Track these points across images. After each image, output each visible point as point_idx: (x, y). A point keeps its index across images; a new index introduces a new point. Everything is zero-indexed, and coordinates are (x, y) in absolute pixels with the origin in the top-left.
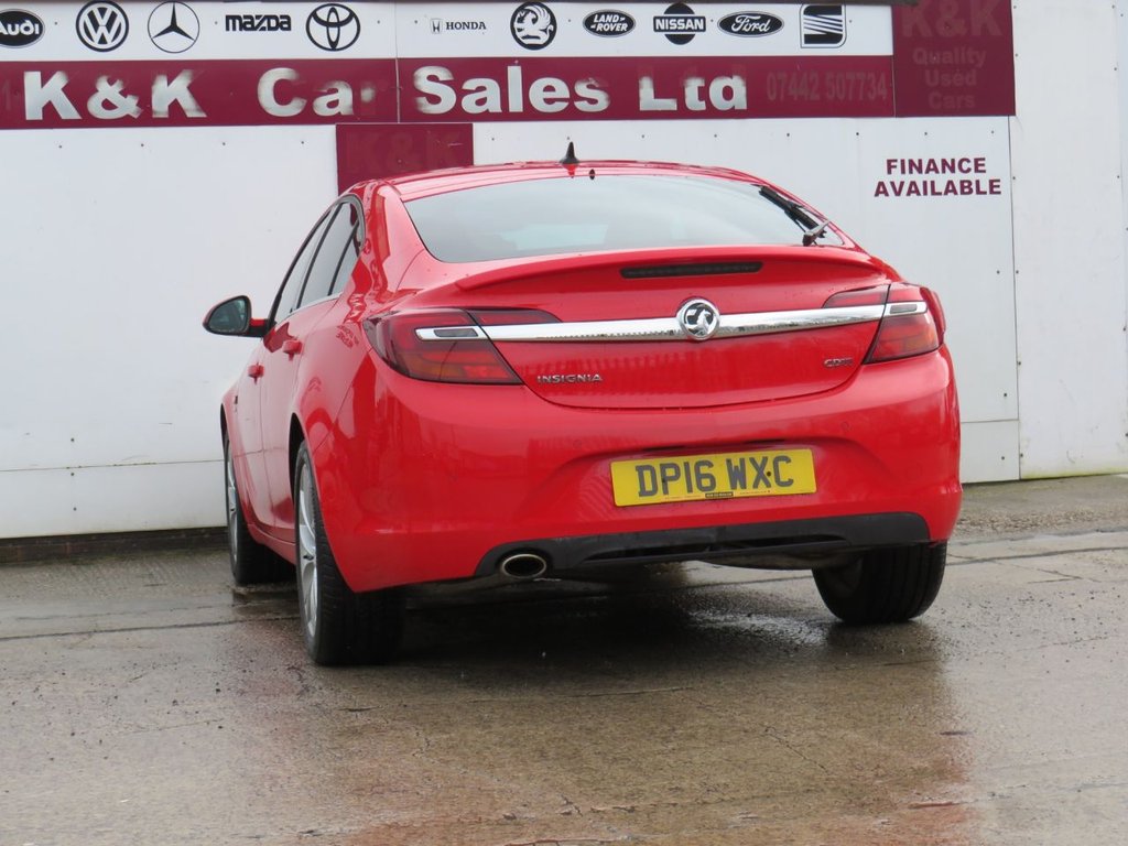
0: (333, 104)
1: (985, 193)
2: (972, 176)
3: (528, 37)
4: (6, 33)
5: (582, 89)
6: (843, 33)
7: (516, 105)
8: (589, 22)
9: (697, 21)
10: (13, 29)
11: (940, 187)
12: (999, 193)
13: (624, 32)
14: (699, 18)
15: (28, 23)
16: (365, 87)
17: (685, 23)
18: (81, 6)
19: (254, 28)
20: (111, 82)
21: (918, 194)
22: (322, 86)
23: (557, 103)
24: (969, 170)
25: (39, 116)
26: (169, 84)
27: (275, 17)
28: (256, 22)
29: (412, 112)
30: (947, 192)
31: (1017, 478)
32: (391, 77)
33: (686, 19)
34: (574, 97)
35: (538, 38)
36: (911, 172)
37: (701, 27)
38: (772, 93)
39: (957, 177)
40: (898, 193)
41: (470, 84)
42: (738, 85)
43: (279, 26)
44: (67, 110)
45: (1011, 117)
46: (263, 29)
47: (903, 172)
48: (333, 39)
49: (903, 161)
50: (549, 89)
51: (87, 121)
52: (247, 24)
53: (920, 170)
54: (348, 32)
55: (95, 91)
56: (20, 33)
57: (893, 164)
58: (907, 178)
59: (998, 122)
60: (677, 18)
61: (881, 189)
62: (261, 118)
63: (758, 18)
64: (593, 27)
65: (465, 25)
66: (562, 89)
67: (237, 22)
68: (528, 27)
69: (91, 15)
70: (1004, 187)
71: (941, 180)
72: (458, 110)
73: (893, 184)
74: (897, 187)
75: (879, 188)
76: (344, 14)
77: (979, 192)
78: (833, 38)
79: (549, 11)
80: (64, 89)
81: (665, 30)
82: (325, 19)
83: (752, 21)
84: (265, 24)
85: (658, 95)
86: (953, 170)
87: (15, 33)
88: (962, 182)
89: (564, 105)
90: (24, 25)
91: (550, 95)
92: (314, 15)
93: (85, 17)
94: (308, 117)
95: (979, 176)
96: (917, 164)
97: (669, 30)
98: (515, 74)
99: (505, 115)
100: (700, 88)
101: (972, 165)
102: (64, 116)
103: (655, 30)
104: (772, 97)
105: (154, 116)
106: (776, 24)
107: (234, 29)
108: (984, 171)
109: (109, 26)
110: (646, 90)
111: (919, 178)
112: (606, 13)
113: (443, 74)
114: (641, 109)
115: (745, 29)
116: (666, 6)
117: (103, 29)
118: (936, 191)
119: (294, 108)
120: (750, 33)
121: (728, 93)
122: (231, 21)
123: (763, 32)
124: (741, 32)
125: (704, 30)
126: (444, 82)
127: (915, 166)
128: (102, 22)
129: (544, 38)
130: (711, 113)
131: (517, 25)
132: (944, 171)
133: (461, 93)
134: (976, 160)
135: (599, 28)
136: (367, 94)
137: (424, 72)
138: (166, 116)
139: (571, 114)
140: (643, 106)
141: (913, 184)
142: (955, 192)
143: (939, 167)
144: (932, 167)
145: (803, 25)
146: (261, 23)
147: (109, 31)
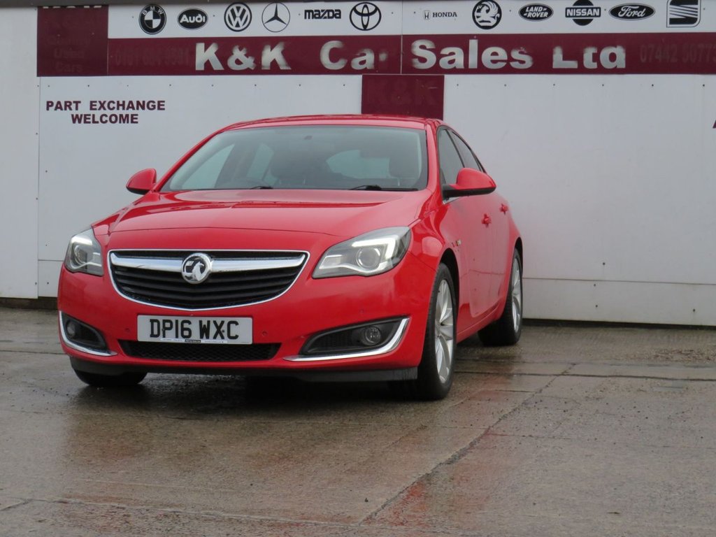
0: (363, 63)
3: (483, 21)
4: (188, 21)
5: (515, 54)
6: (698, 17)
8: (523, 12)
9: (595, 10)
10: (192, 19)
13: (545, 18)
14: (597, 8)
15: (200, 16)
16: (381, 52)
17: (587, 11)
18: (227, 6)
19: (320, 18)
20: (240, 49)
22: (357, 52)
23: (499, 63)
25: (202, 68)
26: (271, 49)
27: (332, 11)
28: (322, 14)
29: (409, 68)
32: (397, 46)
33: (587, 9)
34: (510, 59)
35: (489, 22)
37: (598, 14)
38: (643, 58)
41: (446, 51)
42: (620, 52)
43: (334, 16)
44: (217, 65)
46: (325, 18)
48: (365, 23)
50: (495, 54)
51: (227, 71)
52: (317, 15)
55: (233, 54)
56: (195, 22)
60: (582, 8)
62: (322, 70)
63: (638, 7)
64: (525, 15)
65: (444, 14)
66: (502, 54)
67: (311, 14)
68: (483, 15)
69: (232, 11)
72: (437, 66)
76: (372, 9)
78: (691, 21)
79: (497, 5)
80: (216, 53)
81: (573, 16)
82: (361, 12)
84: (326, 15)
85: (565, 58)
89: (504, 64)
90: (197, 17)
91: (495, 58)
92: (354, 9)
93: (229, 12)
94: (348, 70)
97: (576, 16)
98: (473, 44)
99: (466, 70)
100: (594, 54)
102: (215, 68)
103: (566, 16)
104: (643, 60)
105: (263, 69)
107: (309, 18)
109: (241, 17)
110: (558, 55)
113: (429, 44)
114: (554, 67)
115: (627, 15)
117: (238, 19)
119: (340, 65)
120: (631, 18)
121: (613, 57)
122: (307, 14)
123: (640, 17)
124: (625, 17)
125: (600, 16)
126: (429, 50)
128: (238, 14)
129: (494, 22)
130: (601, 70)
131: (476, 14)
133: (439, 56)
135: (529, 15)
136: (383, 57)
137: (418, 43)
138: (268, 68)
139: (508, 70)
140: (555, 65)
145: (669, 12)
146: (324, 14)
147: (241, 20)
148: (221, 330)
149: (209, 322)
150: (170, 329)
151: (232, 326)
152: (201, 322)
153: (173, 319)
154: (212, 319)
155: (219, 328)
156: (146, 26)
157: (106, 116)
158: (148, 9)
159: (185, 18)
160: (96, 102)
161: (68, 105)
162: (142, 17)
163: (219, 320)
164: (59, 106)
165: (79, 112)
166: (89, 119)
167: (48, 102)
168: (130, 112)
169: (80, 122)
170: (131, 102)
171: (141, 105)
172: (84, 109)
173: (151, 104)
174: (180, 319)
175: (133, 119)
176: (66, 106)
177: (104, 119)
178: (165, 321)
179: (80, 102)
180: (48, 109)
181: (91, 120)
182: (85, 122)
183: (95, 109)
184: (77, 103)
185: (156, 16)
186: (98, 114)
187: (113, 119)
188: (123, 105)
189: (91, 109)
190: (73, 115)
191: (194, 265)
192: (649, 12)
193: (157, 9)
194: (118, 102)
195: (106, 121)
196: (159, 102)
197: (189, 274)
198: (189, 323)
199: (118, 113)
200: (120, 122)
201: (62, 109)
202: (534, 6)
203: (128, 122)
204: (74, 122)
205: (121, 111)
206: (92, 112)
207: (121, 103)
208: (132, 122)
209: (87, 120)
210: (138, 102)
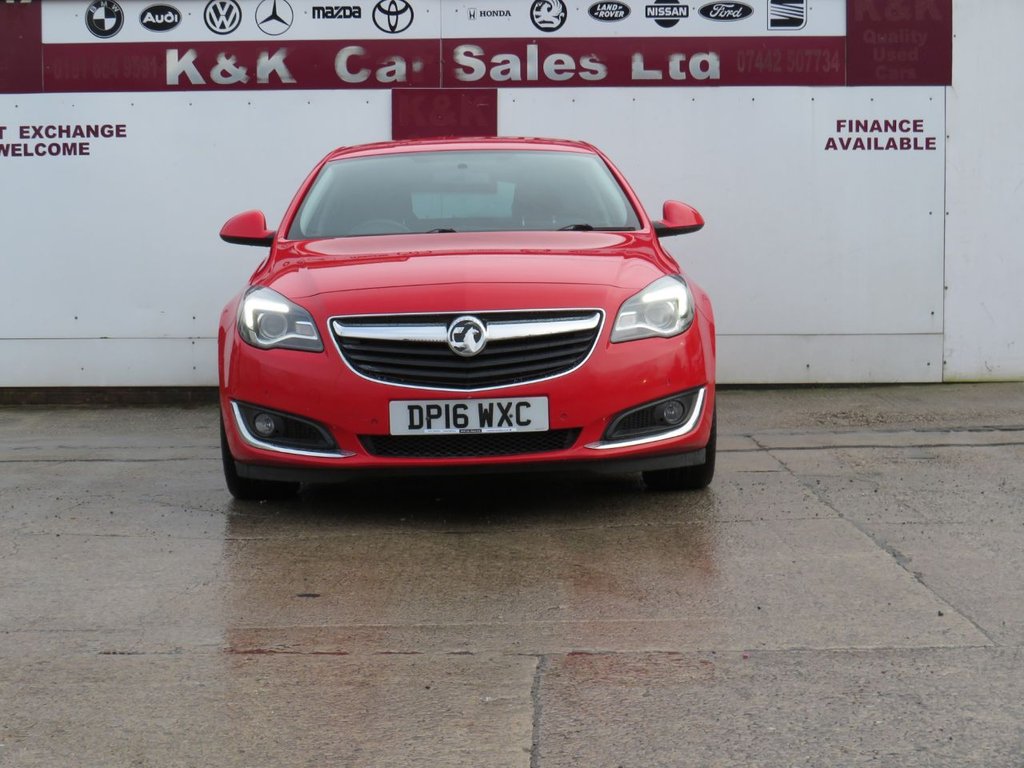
0: (391, 74)
1: (922, 148)
2: (911, 135)
3: (544, 22)
4: (154, 21)
5: (585, 63)
6: (804, 18)
7: (532, 72)
8: (593, 10)
9: (681, 9)
10: (160, 19)
11: (883, 143)
12: (934, 148)
13: (621, 18)
14: (683, 7)
15: (170, 14)
16: (416, 61)
17: (672, 10)
19: (333, 17)
20: (228, 57)
21: (863, 148)
22: (383, 61)
23: (565, 74)
24: (908, 130)
25: (176, 82)
26: (270, 58)
27: (349, 8)
28: (335, 12)
29: (451, 80)
30: (888, 147)
31: (941, 381)
32: (436, 54)
34: (579, 68)
35: (552, 23)
36: (857, 130)
38: (741, 66)
39: (898, 135)
40: (845, 147)
41: (497, 59)
42: (713, 59)
43: (352, 14)
44: (195, 77)
45: (948, 88)
46: (340, 17)
47: (851, 130)
48: (393, 24)
49: (851, 122)
50: (560, 62)
51: (211, 86)
52: (329, 13)
53: (865, 129)
54: (404, 18)
55: (217, 63)
56: (164, 21)
57: (842, 124)
58: (854, 136)
59: (936, 91)
60: (665, 7)
61: (831, 144)
62: (339, 84)
63: (733, 6)
64: (596, 14)
65: (494, 13)
66: (569, 62)
67: (321, 12)
68: (544, 14)
69: (215, 8)
70: (939, 143)
71: (883, 138)
72: (487, 77)
73: (841, 140)
74: (845, 143)
75: (829, 143)
76: (401, 5)
77: (916, 147)
78: (796, 22)
79: (562, 2)
80: (194, 63)
81: (655, 16)
82: (387, 9)
83: (727, 9)
84: (342, 13)
85: (647, 67)
86: (894, 129)
87: (161, 21)
89: (570, 75)
90: (167, 16)
91: (560, 67)
92: (379, 6)
93: (210, 10)
94: (372, 83)
95: (917, 135)
96: (863, 123)
97: (658, 16)
98: (532, 51)
99: (524, 82)
100: (681, 62)
101: (911, 126)
102: (193, 82)
103: (647, 16)
104: (741, 69)
105: (259, 82)
107: (319, 17)
108: (922, 131)
109: (227, 16)
110: (637, 63)
111: (864, 136)
113: (476, 51)
114: (633, 78)
115: (721, 15)
117: (223, 18)
119: (362, 76)
120: (725, 18)
121: (704, 66)
122: (317, 11)
123: (736, 18)
124: (718, 18)
125: (687, 16)
126: (476, 57)
127: (861, 126)
128: (223, 12)
129: (557, 22)
130: (690, 82)
131: (535, 13)
132: (886, 130)
133: (489, 66)
134: (915, 122)
135: (601, 14)
136: (417, 66)
137: (462, 50)
138: (267, 82)
139: (576, 82)
140: (635, 76)
141: (859, 140)
142: (895, 147)
143: (883, 126)
144: (876, 126)
145: (770, 12)
146: (339, 12)
147: (227, 19)
148: (509, 414)
149: (491, 405)
150: (438, 416)
151: (522, 408)
152: (480, 406)
153: (442, 404)
154: (495, 401)
155: (505, 412)
156: (96, 27)
157: (44, 146)
158: (98, 5)
159: (149, 17)
160: (28, 127)
162: (90, 15)
163: (504, 402)
165: (4, 142)
166: (19, 150)
168: (78, 140)
169: (6, 154)
170: (78, 127)
171: (93, 131)
172: (11, 137)
173: (107, 129)
174: (452, 404)
175: (83, 150)
177: (41, 150)
178: (429, 408)
179: (4, 128)
181: (22, 152)
182: (14, 154)
183: (28, 137)
185: (109, 14)
186: (32, 144)
187: (54, 149)
188: (68, 131)
189: (22, 137)
191: (465, 331)
192: (747, 11)
193: (110, 4)
194: (60, 127)
195: (44, 153)
196: (118, 127)
197: (459, 345)
198: (465, 407)
199: (60, 141)
200: (64, 154)
202: (607, 4)
203: (75, 154)
205: (65, 139)
206: (23, 142)
207: (64, 128)
208: (81, 153)
209: (17, 152)
210: (89, 128)
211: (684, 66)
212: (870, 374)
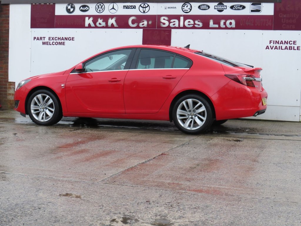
0: (143, 24)
1: (296, 50)
2: (292, 45)
3: (185, 10)
5: (196, 22)
7: (182, 25)
8: (199, 7)
9: (225, 7)
11: (283, 48)
12: (300, 50)
13: (207, 9)
14: (225, 6)
15: (87, 7)
16: (150, 21)
17: (222, 7)
18: (96, 4)
19: (128, 8)
20: (101, 19)
21: (277, 49)
22: (141, 21)
23: (191, 25)
24: (292, 44)
25: (88, 26)
26: (111, 20)
27: (133, 6)
28: (129, 7)
29: (159, 27)
30: (285, 49)
31: (299, 121)
32: (155, 19)
34: (195, 24)
35: (187, 10)
36: (276, 44)
37: (226, 8)
39: (288, 45)
40: (272, 49)
41: (172, 21)
42: (233, 21)
43: (133, 8)
44: (93, 25)
46: (130, 8)
47: (274, 43)
48: (144, 11)
49: (274, 41)
50: (189, 22)
51: (96, 27)
52: (127, 7)
53: (278, 43)
55: (98, 21)
57: (271, 41)
58: (275, 45)
60: (220, 6)
61: (267, 48)
62: (129, 27)
63: (240, 6)
65: (172, 8)
66: (192, 22)
68: (185, 8)
69: (98, 6)
71: (284, 46)
73: (271, 46)
74: (272, 48)
76: (146, 5)
77: (294, 49)
78: (258, 11)
79: (190, 4)
80: (92, 21)
81: (217, 9)
82: (143, 6)
83: (238, 7)
84: (131, 7)
85: (214, 23)
87: (85, 9)
88: (290, 47)
91: (189, 23)
92: (140, 5)
93: (97, 6)
94: (138, 27)
95: (294, 45)
96: (278, 42)
97: (218, 9)
98: (182, 19)
99: (179, 28)
100: (224, 22)
101: (293, 43)
103: (215, 9)
104: (241, 25)
105: (108, 26)
106: (244, 7)
108: (296, 44)
109: (101, 8)
110: (211, 22)
111: (278, 45)
112: (203, 5)
113: (166, 18)
114: (210, 27)
116: (218, 3)
117: (100, 9)
118: (282, 48)
119: (135, 25)
121: (231, 23)
122: (124, 7)
123: (241, 9)
124: (235, 9)
126: (166, 20)
127: (277, 42)
128: (100, 7)
129: (189, 10)
130: (226, 28)
131: (183, 8)
132: (285, 44)
133: (170, 23)
134: (294, 41)
135: (202, 8)
136: (150, 22)
137: (162, 18)
138: (110, 26)
139: (194, 28)
141: (276, 46)
142: (287, 49)
143: (284, 43)
144: (282, 43)
145: (251, 8)
147: (101, 9)
156: (68, 11)
157: (54, 42)
158: (69, 5)
159: (82, 8)
160: (51, 37)
161: (41, 38)
162: (67, 7)
164: (38, 39)
165: (45, 41)
167: (34, 37)
168: (62, 41)
169: (45, 44)
170: (63, 38)
171: (66, 39)
172: (46, 40)
173: (70, 38)
175: (63, 44)
176: (40, 39)
177: (53, 43)
179: (45, 37)
180: (34, 40)
181: (49, 44)
182: (47, 44)
183: (50, 40)
184: (44, 38)
185: (72, 7)
186: (51, 42)
187: (57, 43)
188: (60, 39)
189: (49, 40)
190: (43, 42)
193: (72, 5)
194: (58, 38)
195: (54, 44)
196: (72, 38)
199: (58, 41)
200: (59, 45)
201: (39, 40)
204: (43, 44)
206: (49, 41)
207: (59, 38)
208: (63, 45)
210: (65, 38)
211: (225, 24)
212: (277, 118)
